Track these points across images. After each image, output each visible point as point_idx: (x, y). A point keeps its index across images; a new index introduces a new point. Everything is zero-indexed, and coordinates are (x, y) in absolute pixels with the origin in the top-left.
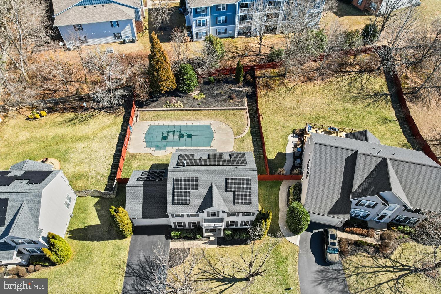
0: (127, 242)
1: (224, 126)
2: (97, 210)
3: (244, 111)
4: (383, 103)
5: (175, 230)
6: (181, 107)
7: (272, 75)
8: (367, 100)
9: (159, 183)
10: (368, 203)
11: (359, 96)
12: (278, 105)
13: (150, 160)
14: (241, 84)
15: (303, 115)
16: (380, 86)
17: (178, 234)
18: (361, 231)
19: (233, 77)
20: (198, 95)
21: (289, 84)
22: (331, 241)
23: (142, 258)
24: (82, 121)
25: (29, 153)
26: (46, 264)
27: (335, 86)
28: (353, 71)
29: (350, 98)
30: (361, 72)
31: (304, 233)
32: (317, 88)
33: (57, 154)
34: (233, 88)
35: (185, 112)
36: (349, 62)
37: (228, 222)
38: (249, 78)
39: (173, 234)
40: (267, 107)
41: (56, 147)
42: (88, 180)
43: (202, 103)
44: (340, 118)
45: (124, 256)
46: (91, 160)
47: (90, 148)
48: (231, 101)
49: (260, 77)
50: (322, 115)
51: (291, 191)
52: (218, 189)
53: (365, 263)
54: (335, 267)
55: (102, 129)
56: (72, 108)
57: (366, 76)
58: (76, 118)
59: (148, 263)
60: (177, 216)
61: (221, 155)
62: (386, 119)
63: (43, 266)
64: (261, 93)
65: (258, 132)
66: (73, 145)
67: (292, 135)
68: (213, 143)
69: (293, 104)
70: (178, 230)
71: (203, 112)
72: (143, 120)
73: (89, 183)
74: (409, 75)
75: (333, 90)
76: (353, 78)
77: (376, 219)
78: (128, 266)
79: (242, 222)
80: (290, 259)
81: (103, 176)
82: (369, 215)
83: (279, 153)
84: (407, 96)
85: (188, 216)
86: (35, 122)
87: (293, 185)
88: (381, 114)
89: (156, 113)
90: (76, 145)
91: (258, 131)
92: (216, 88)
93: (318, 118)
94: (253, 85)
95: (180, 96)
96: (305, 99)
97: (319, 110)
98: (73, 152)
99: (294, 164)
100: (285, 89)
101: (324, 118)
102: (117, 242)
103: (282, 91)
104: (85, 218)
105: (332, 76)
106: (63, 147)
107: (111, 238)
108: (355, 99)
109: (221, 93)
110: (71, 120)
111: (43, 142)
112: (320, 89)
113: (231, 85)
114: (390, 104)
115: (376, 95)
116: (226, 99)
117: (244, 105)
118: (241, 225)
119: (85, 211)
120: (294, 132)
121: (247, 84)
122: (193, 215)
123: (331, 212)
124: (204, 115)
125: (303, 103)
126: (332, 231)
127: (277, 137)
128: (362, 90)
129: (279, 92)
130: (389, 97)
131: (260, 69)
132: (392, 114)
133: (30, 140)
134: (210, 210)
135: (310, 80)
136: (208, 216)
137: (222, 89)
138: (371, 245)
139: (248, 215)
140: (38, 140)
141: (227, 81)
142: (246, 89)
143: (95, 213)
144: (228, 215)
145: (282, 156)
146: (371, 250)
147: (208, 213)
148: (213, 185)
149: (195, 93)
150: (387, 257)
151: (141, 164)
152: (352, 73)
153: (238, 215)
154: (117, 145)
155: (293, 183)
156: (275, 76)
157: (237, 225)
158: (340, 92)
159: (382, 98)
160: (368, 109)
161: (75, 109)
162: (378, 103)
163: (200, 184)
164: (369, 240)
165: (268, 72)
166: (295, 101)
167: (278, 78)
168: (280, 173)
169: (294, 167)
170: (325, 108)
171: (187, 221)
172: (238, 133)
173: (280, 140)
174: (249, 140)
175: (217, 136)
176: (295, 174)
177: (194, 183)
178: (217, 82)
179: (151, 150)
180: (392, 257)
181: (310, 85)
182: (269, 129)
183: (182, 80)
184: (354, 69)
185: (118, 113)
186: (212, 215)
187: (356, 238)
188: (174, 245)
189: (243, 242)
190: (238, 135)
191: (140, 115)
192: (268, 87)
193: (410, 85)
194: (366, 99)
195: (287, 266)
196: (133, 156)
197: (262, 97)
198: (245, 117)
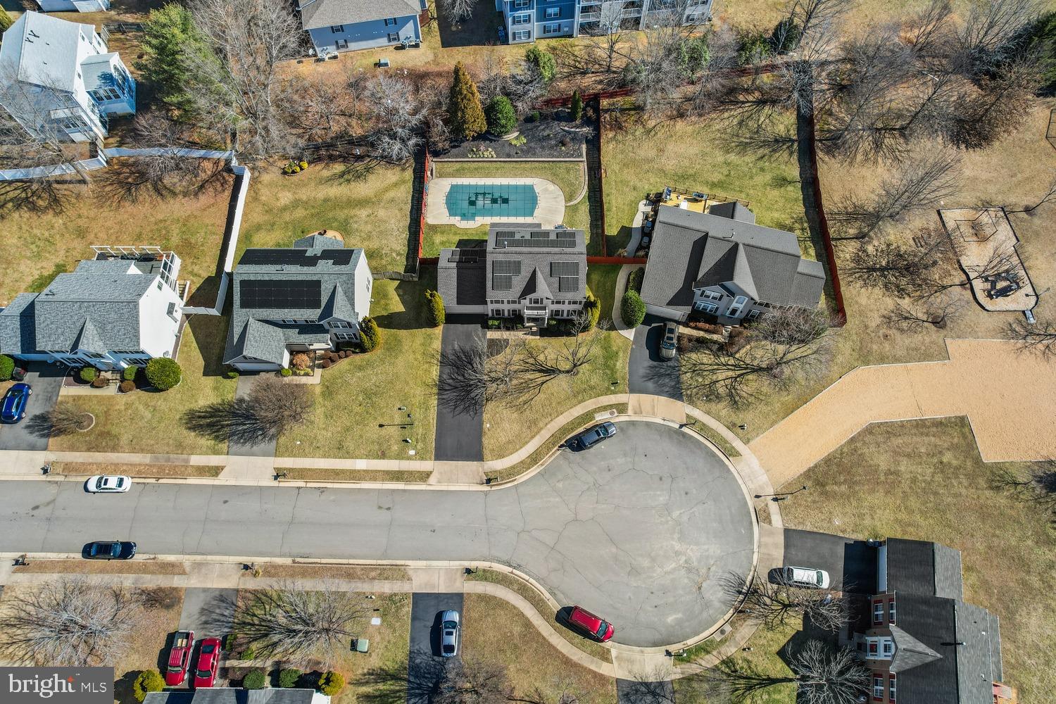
0: (438, 331)
1: (552, 187)
2: (399, 295)
3: (581, 164)
4: (786, 155)
5: (493, 318)
6: (492, 157)
7: (625, 107)
8: (762, 150)
9: (475, 265)
10: (713, 294)
11: (751, 143)
12: (631, 154)
13: (455, 234)
14: (578, 122)
15: (664, 172)
16: (786, 127)
17: (496, 323)
18: (707, 326)
19: (567, 110)
20: (517, 138)
21: (649, 122)
22: (667, 335)
23: (456, 347)
24: (358, 176)
25: (299, 222)
26: (357, 351)
27: (717, 126)
28: (748, 102)
29: (737, 146)
30: (761, 103)
31: (639, 326)
32: (690, 129)
33: (335, 224)
34: (566, 128)
35: (498, 165)
36: (746, 86)
37: (552, 311)
38: (590, 113)
39: (490, 322)
40: (614, 157)
41: (330, 215)
42: (382, 259)
43: (522, 150)
44: (716, 177)
45: (437, 345)
46: (381, 232)
47: (376, 216)
48: (563, 148)
49: (607, 111)
50: (691, 172)
51: (631, 278)
52: (542, 273)
53: (705, 361)
54: (670, 364)
55: (386, 190)
56: (340, 156)
57: (767, 110)
58: (349, 172)
59: (464, 353)
60: (497, 302)
61: (547, 234)
62: (784, 179)
63: (354, 352)
64: (607, 135)
65: (598, 196)
66: (353, 212)
67: (644, 202)
68: (536, 212)
69: (652, 153)
70: (497, 319)
71: (523, 165)
72: (441, 176)
73: (384, 262)
74: (835, 109)
75: (713, 132)
76: (746, 114)
77: (728, 313)
78: (442, 355)
79: (568, 311)
80: (621, 354)
81: (398, 254)
82: (717, 308)
83: (623, 228)
84: (824, 144)
85: (508, 302)
86: (295, 178)
87: (634, 271)
88: (778, 172)
89: (458, 166)
90: (357, 212)
91: (598, 194)
92: (542, 127)
93: (683, 177)
94: (596, 124)
95: (491, 141)
96: (671, 147)
97: (687, 164)
98: (356, 222)
99: (640, 244)
100: (642, 130)
101: (694, 177)
102: (429, 330)
103: (637, 133)
104: (387, 305)
105: (715, 109)
106: (341, 215)
107: (420, 326)
108: (743, 147)
109: (548, 135)
110: (342, 175)
111: (313, 207)
112: (694, 131)
113: (564, 123)
114: (795, 156)
115: (776, 141)
116: (557, 146)
117: (581, 156)
118: (568, 315)
119: (385, 296)
120: (647, 197)
121: (587, 121)
122: (514, 302)
123: (670, 303)
124: (525, 169)
125: (666, 153)
126: (671, 325)
127: (624, 204)
128: (757, 132)
129: (633, 134)
130: (796, 145)
131: (607, 97)
132: (794, 171)
133: (296, 204)
134: (533, 296)
135: (681, 115)
136: (531, 303)
137: (551, 130)
138: (715, 342)
139: (575, 303)
140: (305, 204)
141: (558, 117)
142: (585, 129)
143: (398, 298)
144: (553, 303)
145: (626, 232)
146: (715, 347)
147: (531, 299)
148: (537, 269)
149: (512, 137)
150: (732, 355)
151: (444, 239)
152: (747, 105)
153: (564, 303)
154: (411, 212)
155: (635, 267)
156: (630, 109)
157: (562, 315)
158: (723, 136)
159: (785, 147)
160: (760, 164)
161: (345, 157)
162: (777, 155)
163: (523, 268)
164: (715, 337)
165: (620, 101)
166: (655, 150)
167: (633, 112)
168: (620, 255)
169: (640, 247)
170: (697, 162)
171: (506, 308)
172: (569, 197)
173: (626, 208)
174: (584, 210)
175: (542, 203)
176: (638, 257)
177: (516, 267)
178: (544, 118)
179: (456, 220)
180: (737, 356)
181: (680, 125)
182: (613, 191)
183: (495, 120)
184: (751, 98)
185: (405, 164)
186: (534, 303)
187: (701, 334)
188: (491, 335)
189: (569, 334)
190: (570, 200)
191: (436, 169)
192: (617, 126)
193: (833, 124)
194: (761, 147)
195: (617, 361)
196: (434, 228)
197: (608, 142)
198: (582, 173)
